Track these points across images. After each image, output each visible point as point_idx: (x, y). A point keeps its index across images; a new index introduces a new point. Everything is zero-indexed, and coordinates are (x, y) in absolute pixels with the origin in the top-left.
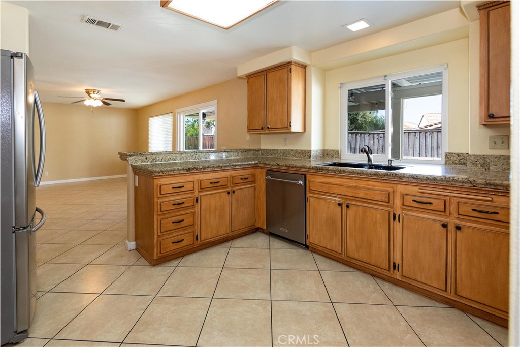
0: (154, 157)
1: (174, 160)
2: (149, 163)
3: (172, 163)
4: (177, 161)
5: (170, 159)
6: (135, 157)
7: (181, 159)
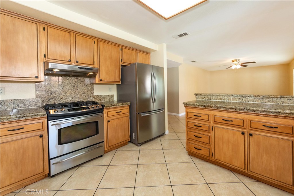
0: (209, 97)
1: (223, 100)
2: (206, 100)
3: (222, 102)
4: (225, 101)
5: (220, 99)
6: (199, 96)
7: (228, 100)
